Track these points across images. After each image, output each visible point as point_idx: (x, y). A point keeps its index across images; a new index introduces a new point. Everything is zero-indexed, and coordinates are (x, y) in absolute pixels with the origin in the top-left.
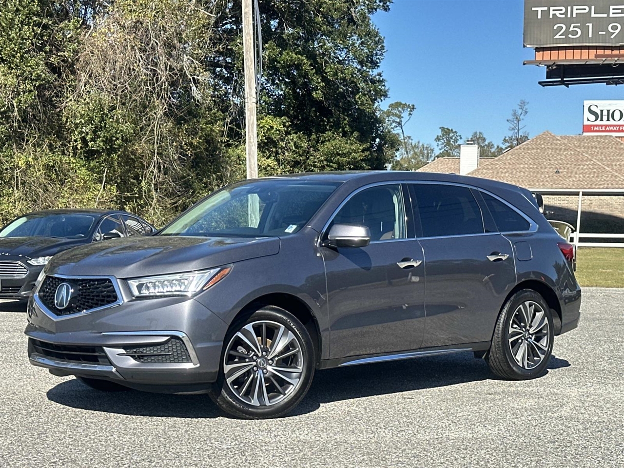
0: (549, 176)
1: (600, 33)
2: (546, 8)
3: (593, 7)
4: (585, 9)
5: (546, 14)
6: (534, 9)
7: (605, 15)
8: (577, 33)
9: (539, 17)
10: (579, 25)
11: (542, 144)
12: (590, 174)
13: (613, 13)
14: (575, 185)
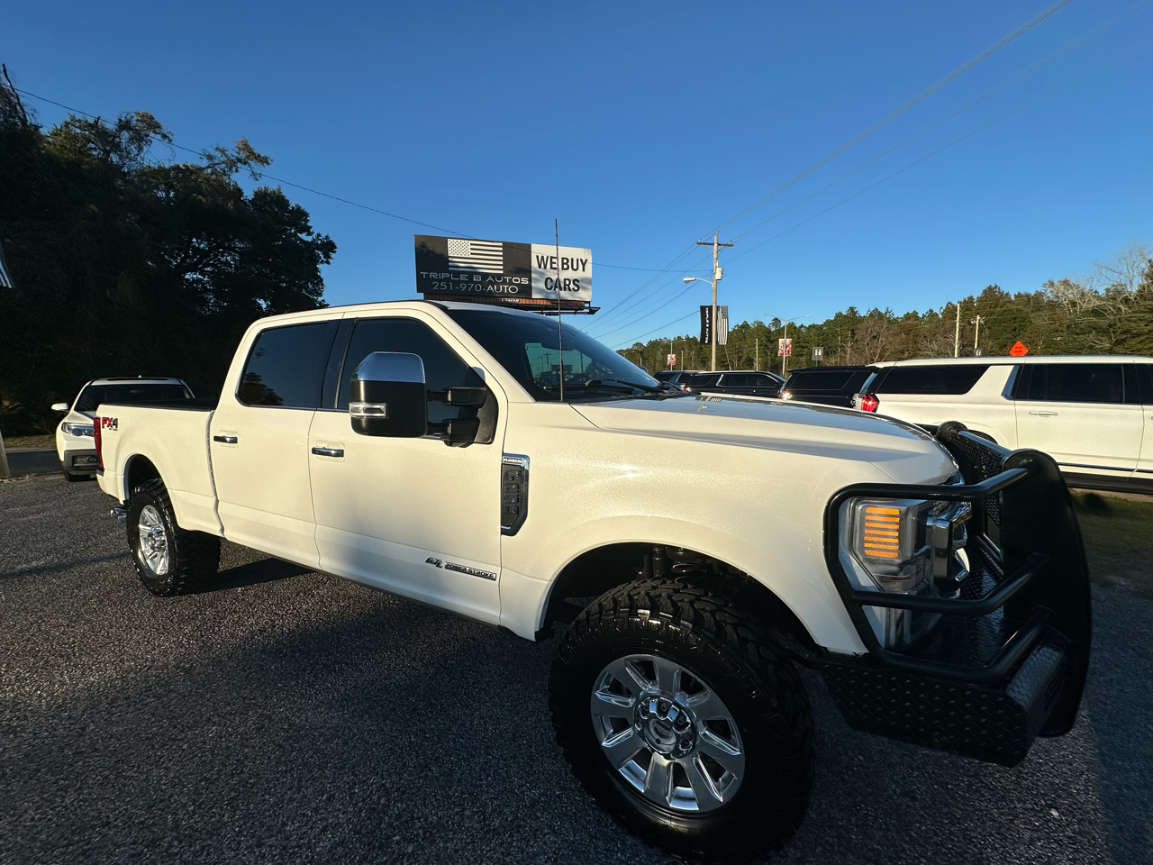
2: (427, 273)
3: (451, 274)
4: (448, 275)
6: (421, 273)
9: (424, 278)
10: (445, 283)
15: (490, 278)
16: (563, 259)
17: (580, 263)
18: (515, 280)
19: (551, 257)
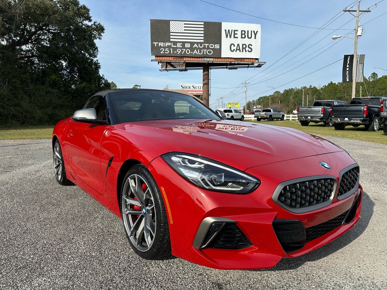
1: (175, 52)
2: (157, 43)
3: (172, 44)
4: (170, 44)
5: (158, 45)
6: (154, 43)
7: (176, 46)
8: (168, 52)
9: (156, 46)
10: (168, 49)
13: (178, 46)
15: (195, 45)
16: (242, 31)
17: (253, 32)
18: (211, 46)
19: (234, 30)
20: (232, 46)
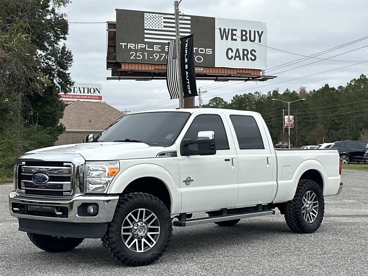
0: (87, 123)
1: (150, 58)
2: (126, 44)
3: (147, 45)
4: (143, 46)
5: (126, 46)
6: (121, 44)
7: (152, 50)
8: (140, 57)
9: (123, 48)
10: (141, 53)
11: (78, 107)
12: (106, 122)
13: (156, 49)
14: (101, 128)
16: (242, 31)
17: (256, 33)
18: (201, 51)
19: (231, 29)
20: (230, 51)
